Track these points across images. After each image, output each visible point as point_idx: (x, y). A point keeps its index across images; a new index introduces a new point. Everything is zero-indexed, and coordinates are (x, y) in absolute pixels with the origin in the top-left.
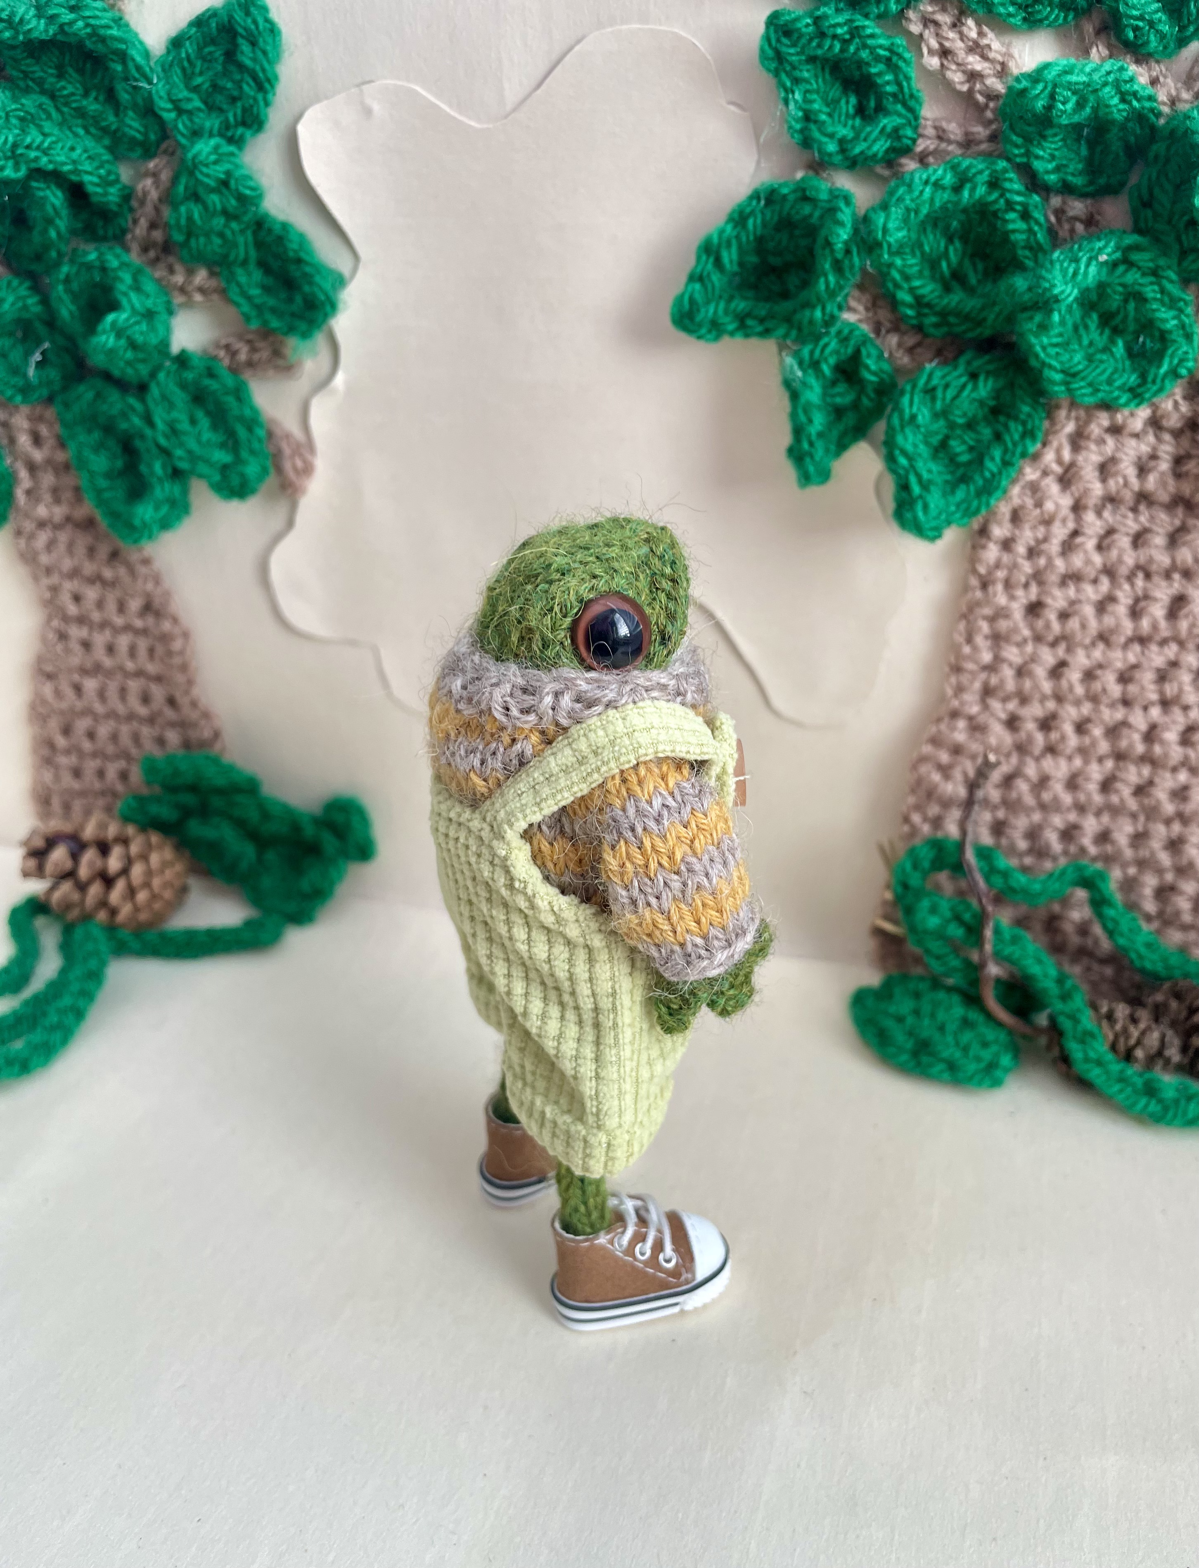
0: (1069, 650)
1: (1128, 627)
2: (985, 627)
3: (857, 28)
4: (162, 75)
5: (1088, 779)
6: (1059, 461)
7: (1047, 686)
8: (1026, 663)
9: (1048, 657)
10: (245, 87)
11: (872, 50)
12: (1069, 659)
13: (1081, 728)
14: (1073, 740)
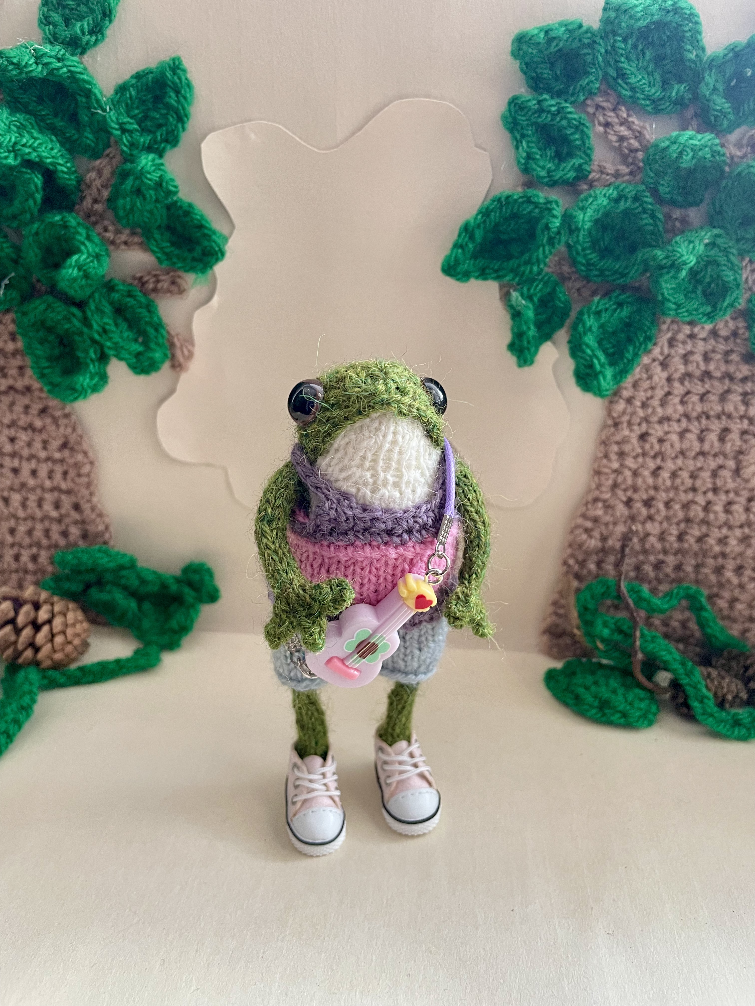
0: (663, 460)
1: (697, 447)
2: (615, 448)
3: (563, 108)
4: (112, 107)
5: (670, 534)
6: (662, 353)
7: (650, 481)
8: (638, 468)
9: (652, 464)
10: (170, 118)
11: (569, 120)
12: (663, 465)
13: (667, 505)
14: (664, 512)
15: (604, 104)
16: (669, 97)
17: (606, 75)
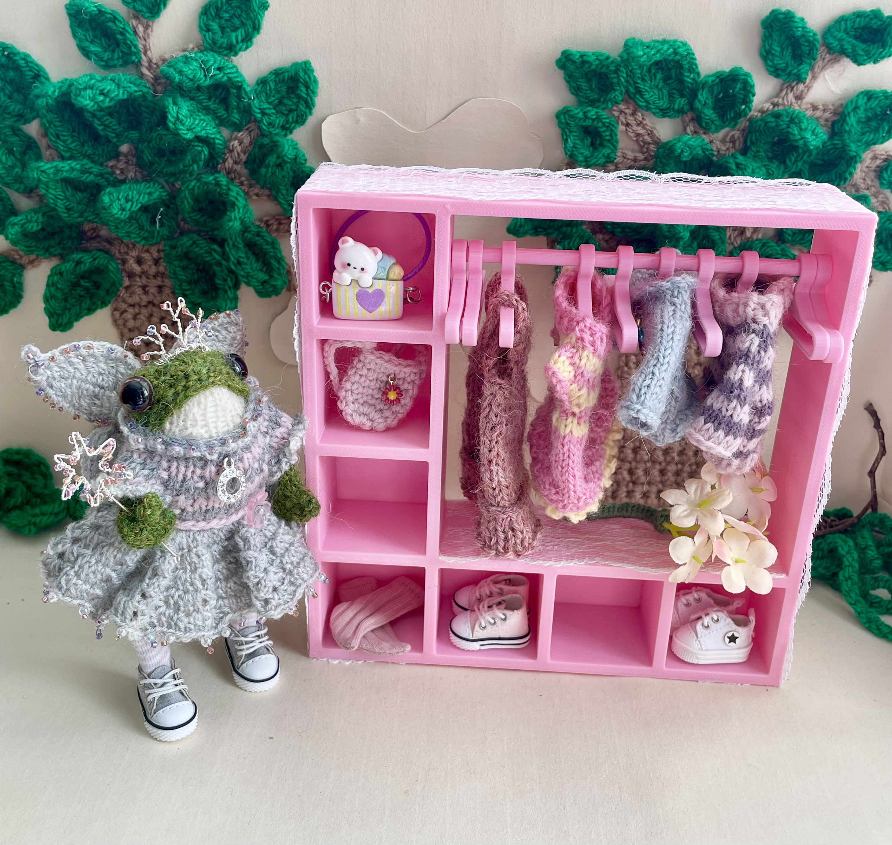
4: (255, 96)
10: (301, 106)
11: (603, 123)
15: (626, 111)
16: (673, 109)
17: (627, 91)
